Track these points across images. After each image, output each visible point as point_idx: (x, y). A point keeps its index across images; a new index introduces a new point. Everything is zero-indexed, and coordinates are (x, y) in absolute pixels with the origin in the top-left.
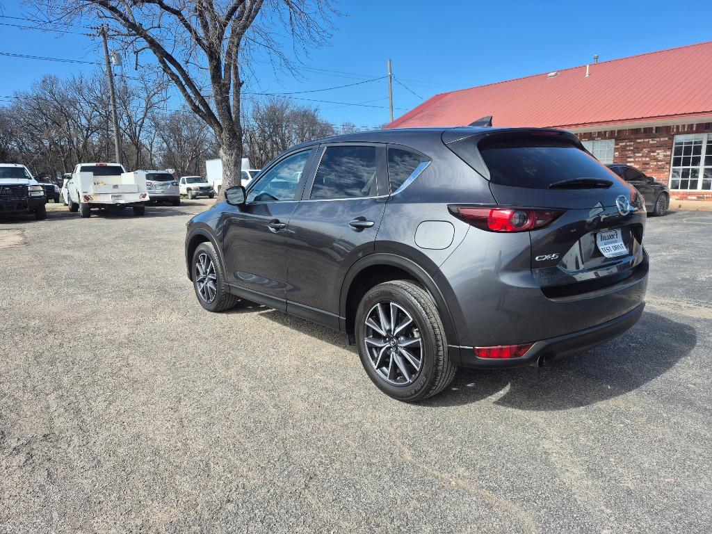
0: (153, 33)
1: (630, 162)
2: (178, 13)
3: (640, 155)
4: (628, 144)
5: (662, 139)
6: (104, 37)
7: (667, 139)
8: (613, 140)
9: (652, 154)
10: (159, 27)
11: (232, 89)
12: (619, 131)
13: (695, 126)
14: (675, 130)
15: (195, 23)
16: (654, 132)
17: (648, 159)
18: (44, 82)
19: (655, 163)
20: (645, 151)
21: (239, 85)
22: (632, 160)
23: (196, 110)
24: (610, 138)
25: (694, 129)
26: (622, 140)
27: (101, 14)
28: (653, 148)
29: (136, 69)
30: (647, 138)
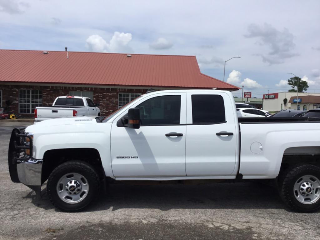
1: (101, 103)
4: (100, 94)
5: (114, 94)
7: (116, 94)
8: (93, 92)
9: (110, 100)
12: (95, 88)
13: (126, 90)
14: (119, 91)
16: (110, 90)
17: (109, 102)
19: (112, 104)
20: (107, 98)
22: (102, 102)
24: (91, 91)
25: (126, 91)
26: (97, 92)
28: (110, 97)
30: (108, 93)
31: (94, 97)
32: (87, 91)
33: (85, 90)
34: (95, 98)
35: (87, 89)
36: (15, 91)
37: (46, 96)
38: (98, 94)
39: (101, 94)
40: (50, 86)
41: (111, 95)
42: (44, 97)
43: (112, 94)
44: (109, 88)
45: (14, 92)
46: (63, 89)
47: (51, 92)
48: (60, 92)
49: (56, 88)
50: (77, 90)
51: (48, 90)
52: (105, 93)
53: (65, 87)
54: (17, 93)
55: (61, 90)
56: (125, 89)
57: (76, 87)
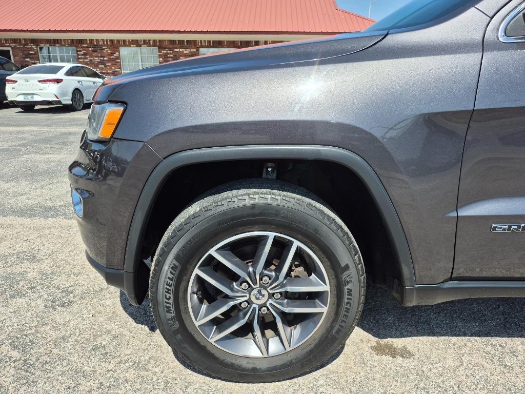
31: (160, 56)
32: (148, 46)
33: (143, 44)
34: (161, 59)
35: (146, 43)
36: (32, 49)
37: (83, 57)
38: (165, 52)
41: (188, 52)
42: (80, 58)
43: (188, 50)
44: (184, 41)
45: (31, 51)
46: (109, 43)
47: (91, 49)
48: (104, 49)
49: (97, 43)
50: (132, 46)
51: (85, 45)
52: (176, 50)
53: (112, 41)
54: (36, 53)
55: (105, 46)
56: (209, 42)
57: (129, 40)
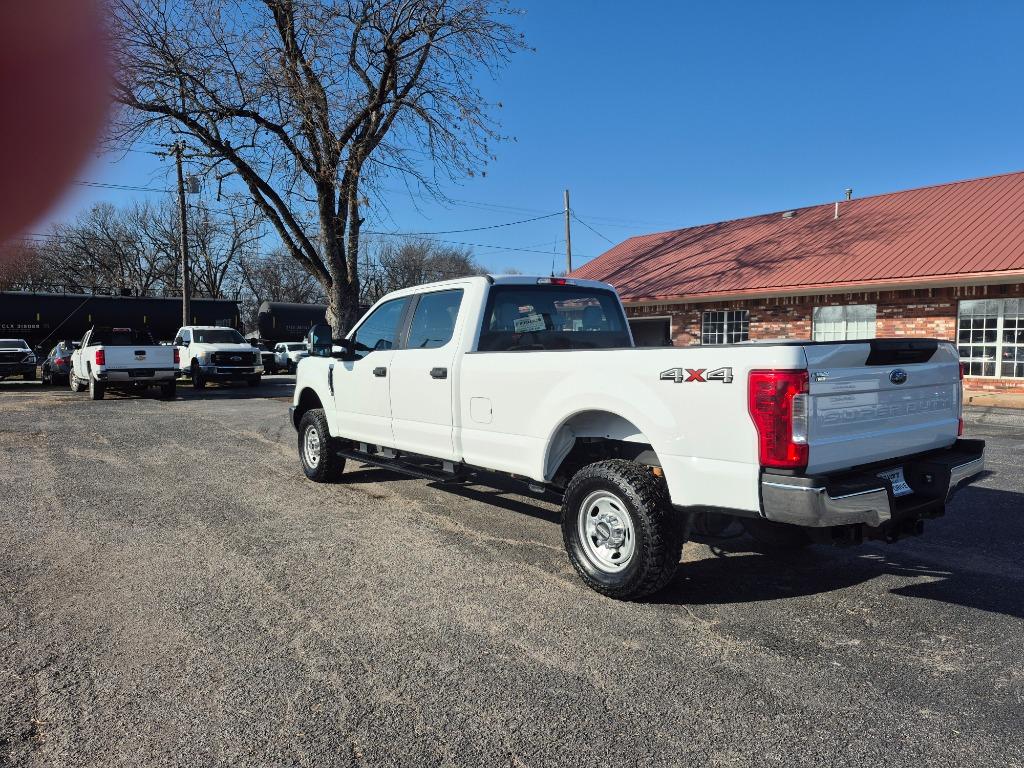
0: (245, 155)
2: (278, 129)
3: (913, 326)
4: (895, 310)
5: (942, 305)
6: (178, 157)
8: (875, 306)
9: (929, 326)
10: (253, 146)
11: (348, 230)
12: (882, 293)
13: (985, 288)
14: (959, 294)
15: (302, 143)
16: (930, 295)
17: (924, 332)
18: (94, 210)
20: (920, 321)
21: (357, 223)
22: (902, 333)
23: (297, 254)
24: (870, 302)
25: (985, 292)
26: (887, 305)
27: (175, 129)
28: (931, 317)
29: (218, 200)
30: (921, 303)
31: (879, 319)
32: (859, 303)
33: (851, 301)
34: (881, 323)
35: (858, 297)
36: (694, 317)
37: (757, 324)
38: (889, 311)
39: (900, 308)
40: (765, 300)
41: (933, 309)
43: (934, 305)
44: (927, 290)
46: (797, 302)
47: (769, 313)
49: (779, 303)
50: (833, 304)
51: (762, 308)
52: (911, 307)
53: (802, 299)
54: (698, 322)
55: (790, 306)
56: (980, 288)
57: (829, 296)
